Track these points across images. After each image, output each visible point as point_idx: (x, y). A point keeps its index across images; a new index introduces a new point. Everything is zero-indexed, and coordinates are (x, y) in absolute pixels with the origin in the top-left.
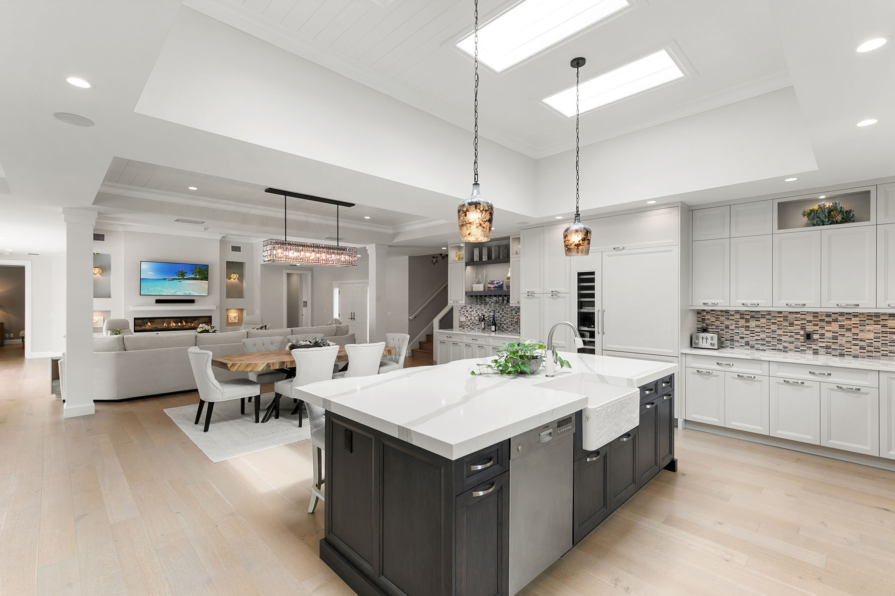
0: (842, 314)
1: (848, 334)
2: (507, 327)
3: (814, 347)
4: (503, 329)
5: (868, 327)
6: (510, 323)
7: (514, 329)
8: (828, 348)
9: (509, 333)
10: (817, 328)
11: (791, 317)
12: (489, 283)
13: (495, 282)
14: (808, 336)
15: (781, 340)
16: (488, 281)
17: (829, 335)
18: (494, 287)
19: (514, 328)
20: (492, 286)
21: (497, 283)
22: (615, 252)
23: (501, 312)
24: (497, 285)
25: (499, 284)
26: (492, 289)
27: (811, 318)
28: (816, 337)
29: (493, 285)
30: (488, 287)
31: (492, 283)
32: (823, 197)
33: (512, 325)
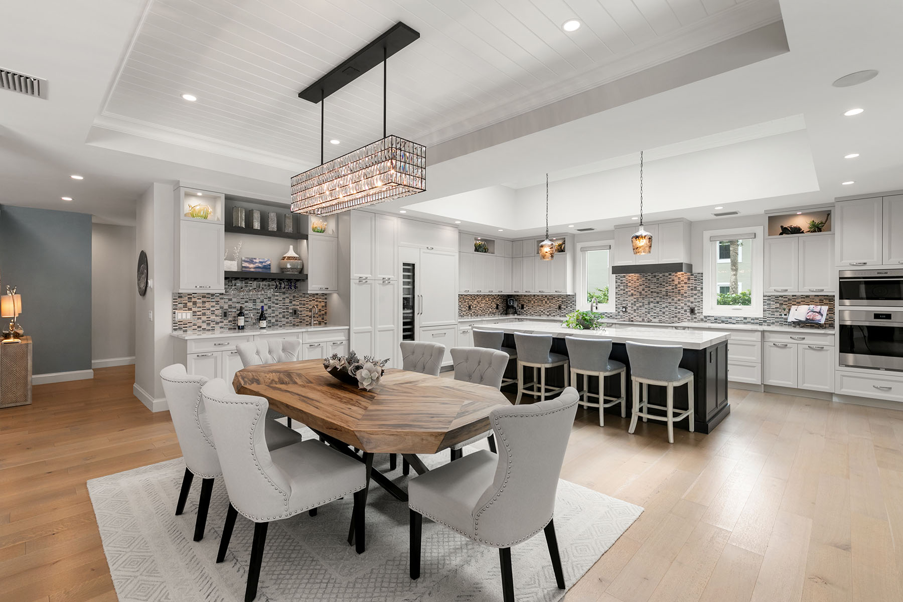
0: (477, 295)
1: (479, 305)
2: (277, 321)
3: (471, 313)
4: (271, 324)
5: (483, 302)
6: (281, 316)
7: (287, 323)
8: (474, 312)
9: (279, 328)
10: (471, 303)
11: (465, 297)
12: (246, 261)
13: (257, 261)
14: (470, 307)
15: (462, 310)
16: (243, 259)
17: (474, 306)
18: (255, 268)
19: (287, 320)
20: (252, 266)
21: (261, 262)
22: (428, 251)
23: (266, 301)
24: (260, 265)
25: (264, 264)
26: (252, 270)
27: (470, 298)
28: (471, 307)
29: (254, 264)
30: (243, 267)
31: (251, 261)
32: (479, 238)
33: (284, 317)
